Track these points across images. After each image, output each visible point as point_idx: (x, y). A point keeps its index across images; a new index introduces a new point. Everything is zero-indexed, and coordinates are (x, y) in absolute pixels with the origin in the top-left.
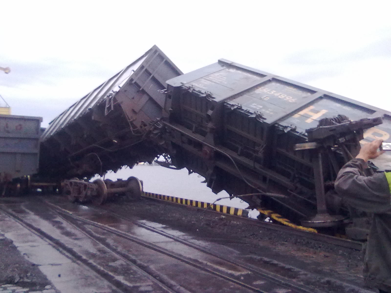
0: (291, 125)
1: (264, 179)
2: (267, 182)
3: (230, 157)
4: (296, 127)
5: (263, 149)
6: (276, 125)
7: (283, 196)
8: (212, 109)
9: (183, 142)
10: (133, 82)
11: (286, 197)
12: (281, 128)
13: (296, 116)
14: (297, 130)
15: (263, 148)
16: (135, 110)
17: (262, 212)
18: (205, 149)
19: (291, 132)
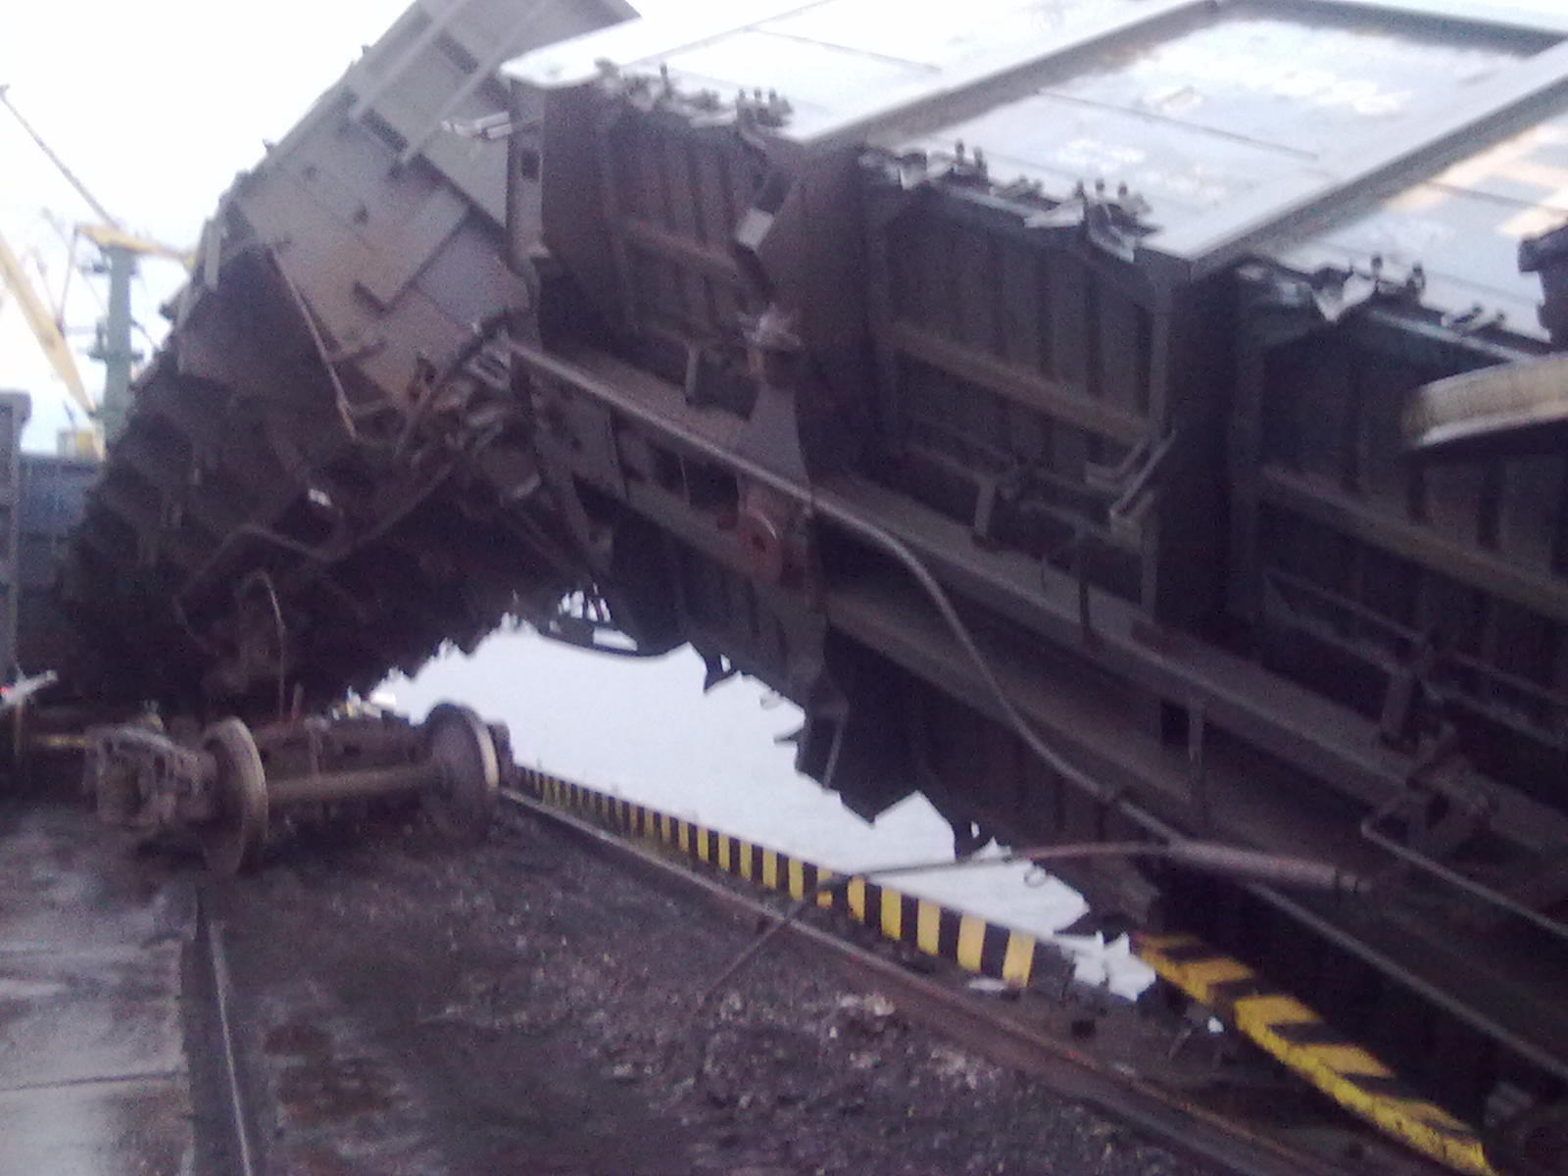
0: (1377, 262)
1: (1173, 724)
2: (1194, 750)
3: (912, 561)
4: (1418, 271)
5: (1150, 483)
6: (1253, 273)
7: (1319, 872)
8: (769, 205)
9: (629, 472)
10: (356, 113)
11: (1349, 881)
12: (1289, 292)
13: (1420, 199)
14: (1430, 298)
15: (1143, 476)
16: (376, 292)
17: (1171, 972)
18: (754, 508)
19: (1378, 315)
